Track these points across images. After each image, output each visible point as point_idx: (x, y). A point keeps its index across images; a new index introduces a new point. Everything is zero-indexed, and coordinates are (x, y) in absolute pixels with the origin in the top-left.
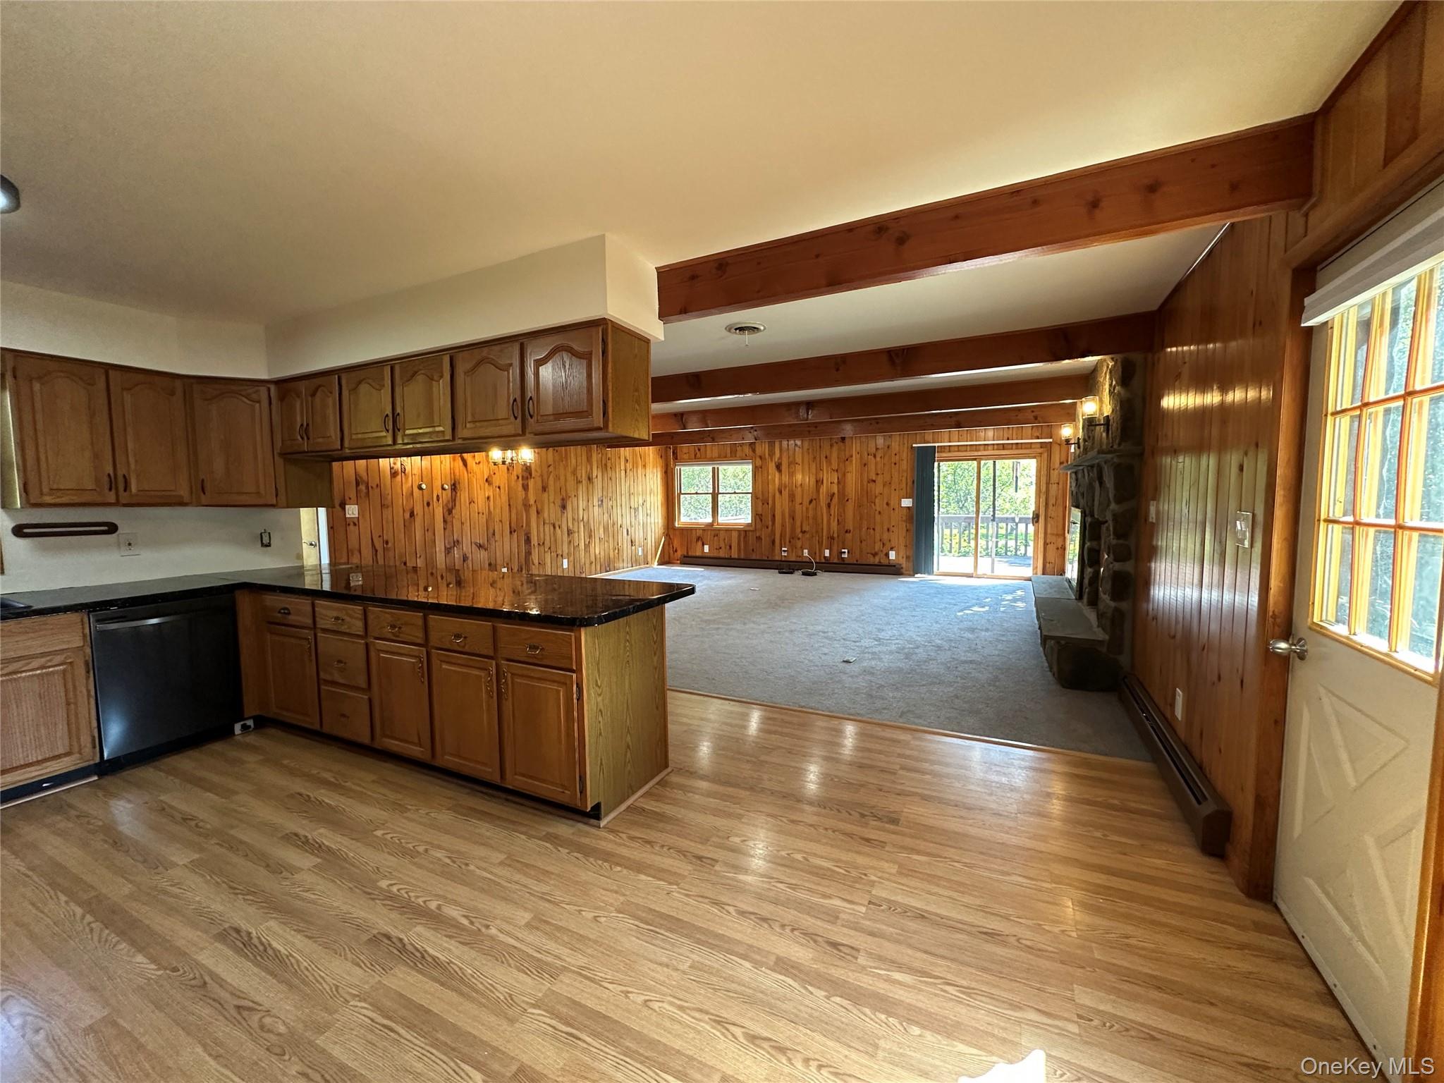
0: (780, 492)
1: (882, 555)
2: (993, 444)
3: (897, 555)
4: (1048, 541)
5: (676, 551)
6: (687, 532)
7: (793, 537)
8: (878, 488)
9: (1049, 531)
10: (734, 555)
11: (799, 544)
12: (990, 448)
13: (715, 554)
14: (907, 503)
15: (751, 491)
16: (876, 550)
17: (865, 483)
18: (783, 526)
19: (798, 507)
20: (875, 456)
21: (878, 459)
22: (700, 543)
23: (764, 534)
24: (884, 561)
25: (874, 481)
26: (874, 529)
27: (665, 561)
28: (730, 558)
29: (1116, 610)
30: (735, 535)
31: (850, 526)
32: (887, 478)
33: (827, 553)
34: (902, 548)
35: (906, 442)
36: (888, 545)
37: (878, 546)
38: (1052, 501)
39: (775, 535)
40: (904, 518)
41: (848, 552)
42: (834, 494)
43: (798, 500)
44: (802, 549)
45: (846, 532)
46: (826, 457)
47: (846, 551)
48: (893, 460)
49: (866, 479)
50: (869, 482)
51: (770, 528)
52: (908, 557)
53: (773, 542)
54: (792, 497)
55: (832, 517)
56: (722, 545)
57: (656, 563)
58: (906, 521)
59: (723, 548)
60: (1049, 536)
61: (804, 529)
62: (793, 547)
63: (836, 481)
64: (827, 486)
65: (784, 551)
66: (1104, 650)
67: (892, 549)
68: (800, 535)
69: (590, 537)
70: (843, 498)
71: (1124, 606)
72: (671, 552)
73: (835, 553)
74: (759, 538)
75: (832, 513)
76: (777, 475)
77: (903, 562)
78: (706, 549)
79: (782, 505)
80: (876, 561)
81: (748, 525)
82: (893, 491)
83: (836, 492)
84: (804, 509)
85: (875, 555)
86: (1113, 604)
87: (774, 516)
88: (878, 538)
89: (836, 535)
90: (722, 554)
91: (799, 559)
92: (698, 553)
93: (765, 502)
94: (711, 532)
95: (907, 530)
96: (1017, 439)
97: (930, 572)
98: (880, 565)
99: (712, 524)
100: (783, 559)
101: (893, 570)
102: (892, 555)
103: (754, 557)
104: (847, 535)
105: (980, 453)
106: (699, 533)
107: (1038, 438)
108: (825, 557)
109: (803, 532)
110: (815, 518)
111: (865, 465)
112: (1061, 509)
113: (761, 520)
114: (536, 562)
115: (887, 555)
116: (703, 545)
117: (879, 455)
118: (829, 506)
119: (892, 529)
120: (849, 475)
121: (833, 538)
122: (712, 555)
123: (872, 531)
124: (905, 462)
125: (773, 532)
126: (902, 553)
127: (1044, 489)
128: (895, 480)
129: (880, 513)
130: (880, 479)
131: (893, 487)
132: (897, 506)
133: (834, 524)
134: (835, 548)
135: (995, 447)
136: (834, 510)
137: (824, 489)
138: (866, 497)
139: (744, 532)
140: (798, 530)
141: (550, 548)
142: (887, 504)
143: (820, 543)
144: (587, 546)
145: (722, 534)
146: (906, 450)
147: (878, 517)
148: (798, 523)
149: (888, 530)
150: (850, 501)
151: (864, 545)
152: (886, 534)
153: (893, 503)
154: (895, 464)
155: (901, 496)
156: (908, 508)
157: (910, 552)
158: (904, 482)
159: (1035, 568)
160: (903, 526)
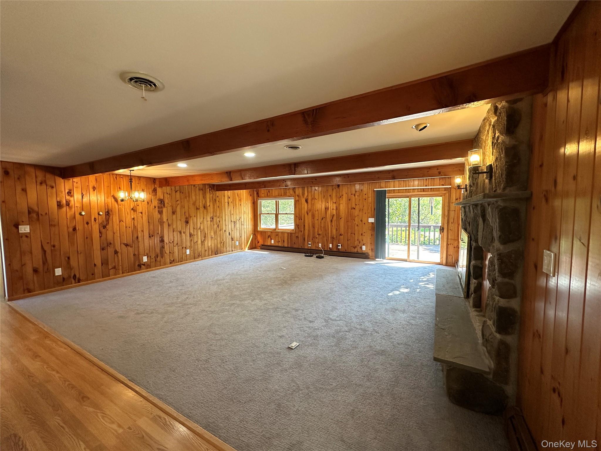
0: (308, 214)
1: (359, 248)
2: (418, 189)
3: (366, 248)
4: (449, 243)
5: (259, 242)
6: (264, 233)
7: (314, 237)
8: (356, 212)
9: (450, 237)
10: (286, 245)
11: (317, 241)
12: (416, 191)
13: (277, 244)
14: (371, 220)
15: (293, 213)
16: (356, 244)
17: (350, 209)
18: (309, 231)
19: (316, 221)
20: (355, 195)
21: (356, 197)
22: (270, 239)
23: (300, 235)
24: (360, 251)
25: (355, 209)
26: (354, 234)
27: (252, 248)
28: (284, 247)
29: (502, 343)
30: (286, 235)
31: (342, 232)
32: (361, 207)
33: (331, 246)
34: (369, 245)
35: (371, 188)
36: (362, 243)
37: (356, 243)
38: (451, 220)
39: (305, 236)
40: (370, 228)
41: (341, 246)
43: (316, 218)
44: (318, 243)
45: (340, 235)
46: (330, 196)
47: (340, 245)
48: (364, 198)
49: (350, 207)
50: (352, 209)
51: (303, 232)
52: (372, 250)
53: (304, 240)
54: (313, 216)
55: (333, 227)
56: (280, 240)
57: (247, 249)
58: (371, 230)
59: (280, 242)
60: (449, 240)
61: (319, 233)
62: (314, 242)
63: (335, 208)
64: (330, 210)
65: (310, 244)
66: (491, 377)
67: (364, 245)
68: (317, 236)
69: (205, 237)
70: (339, 217)
71: (510, 339)
72: (256, 242)
73: (335, 246)
74: (297, 237)
75: (333, 225)
76: (306, 204)
77: (370, 252)
78: (273, 242)
79: (308, 220)
80: (356, 250)
81: (293, 230)
82: (364, 214)
83: (335, 214)
84: (319, 223)
85: (355, 247)
86: (498, 336)
87: (304, 226)
88: (356, 239)
89: (335, 237)
90: (280, 245)
91: (317, 249)
92: (269, 244)
93: (300, 219)
94: (275, 233)
95: (372, 235)
96: (431, 186)
97: (384, 258)
98: (357, 253)
99: (275, 229)
100: (309, 248)
101: (364, 256)
102: (364, 248)
103: (295, 247)
104: (341, 236)
105: (410, 194)
106: (269, 234)
107: (443, 185)
108: (330, 248)
109: (319, 235)
110: (324, 227)
111: (350, 200)
112: (457, 225)
113: (298, 228)
114: (168, 252)
115: (361, 248)
116: (271, 239)
117: (357, 194)
118: (331, 221)
119: (364, 234)
120: (341, 206)
121: (333, 238)
122: (275, 245)
123: (353, 235)
124: (370, 198)
125: (304, 234)
126: (369, 247)
127: (446, 214)
128: (365, 207)
129: (357, 225)
130: (357, 208)
131: (364, 212)
133: (334, 231)
134: (335, 243)
135: (419, 190)
136: (334, 223)
137: (329, 212)
138: (350, 217)
139: (290, 234)
140: (316, 234)
141: (177, 244)
142: (361, 221)
143: (327, 241)
144: (203, 242)
145: (280, 234)
146: (371, 192)
147: (356, 227)
148: (316, 230)
149: (362, 234)
150: (342, 218)
151: (349, 242)
152: (361, 237)
153: (364, 220)
154: (365, 199)
155: (368, 216)
156: (372, 223)
157: (373, 247)
158: (370, 209)
159: (441, 258)
160: (369, 233)
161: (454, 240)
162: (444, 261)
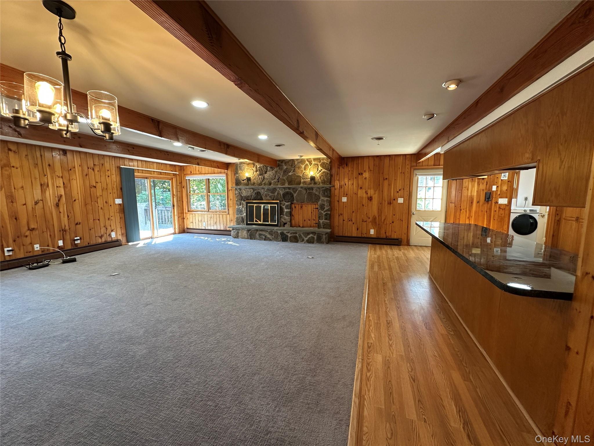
1: (106, 236)
2: (157, 172)
3: (116, 234)
4: (179, 216)
7: (18, 237)
8: (99, 192)
11: (27, 241)
14: (118, 201)
16: (102, 233)
17: (88, 188)
20: (93, 170)
21: (96, 172)
24: (109, 239)
25: (95, 187)
26: (99, 220)
31: (79, 219)
32: (104, 185)
33: (61, 243)
34: (119, 230)
35: (114, 163)
36: (109, 229)
37: (103, 231)
40: (118, 211)
41: (81, 239)
42: (61, 196)
44: (31, 244)
45: (77, 224)
46: (49, 165)
47: (78, 238)
48: (107, 174)
49: (88, 185)
50: (90, 187)
52: (123, 234)
55: (62, 215)
58: (119, 213)
61: (32, 227)
62: (18, 245)
63: (62, 185)
64: (54, 189)
65: (8, 251)
67: (112, 231)
68: (27, 233)
70: (70, 200)
73: (69, 242)
75: (61, 210)
77: (120, 237)
80: (103, 240)
82: (109, 194)
83: (63, 194)
84: (30, 210)
85: (101, 237)
88: (102, 225)
89: (67, 228)
91: (30, 255)
95: (120, 218)
97: (139, 240)
98: (106, 242)
100: (5, 259)
101: (115, 244)
102: (113, 235)
104: (78, 226)
107: (172, 171)
108: (58, 247)
109: (31, 230)
110: (43, 216)
111: (86, 175)
112: (182, 202)
115: (110, 235)
117: (96, 169)
118: (57, 205)
119: (111, 218)
120: (74, 183)
121: (64, 231)
123: (97, 221)
124: (115, 176)
126: (119, 232)
128: (110, 187)
129: (101, 208)
130: (99, 185)
131: (109, 191)
132: (112, 204)
133: (65, 221)
134: (68, 237)
136: (63, 208)
137: (49, 193)
138: (90, 198)
140: (24, 229)
142: (106, 202)
146: (114, 169)
147: (100, 211)
148: (24, 223)
149: (109, 219)
150: (77, 201)
151: (92, 231)
152: (107, 222)
153: (110, 201)
154: (108, 176)
155: (114, 197)
156: (120, 204)
157: (124, 231)
158: (115, 188)
159: (175, 229)
160: (118, 216)
161: (181, 213)
162: (177, 231)
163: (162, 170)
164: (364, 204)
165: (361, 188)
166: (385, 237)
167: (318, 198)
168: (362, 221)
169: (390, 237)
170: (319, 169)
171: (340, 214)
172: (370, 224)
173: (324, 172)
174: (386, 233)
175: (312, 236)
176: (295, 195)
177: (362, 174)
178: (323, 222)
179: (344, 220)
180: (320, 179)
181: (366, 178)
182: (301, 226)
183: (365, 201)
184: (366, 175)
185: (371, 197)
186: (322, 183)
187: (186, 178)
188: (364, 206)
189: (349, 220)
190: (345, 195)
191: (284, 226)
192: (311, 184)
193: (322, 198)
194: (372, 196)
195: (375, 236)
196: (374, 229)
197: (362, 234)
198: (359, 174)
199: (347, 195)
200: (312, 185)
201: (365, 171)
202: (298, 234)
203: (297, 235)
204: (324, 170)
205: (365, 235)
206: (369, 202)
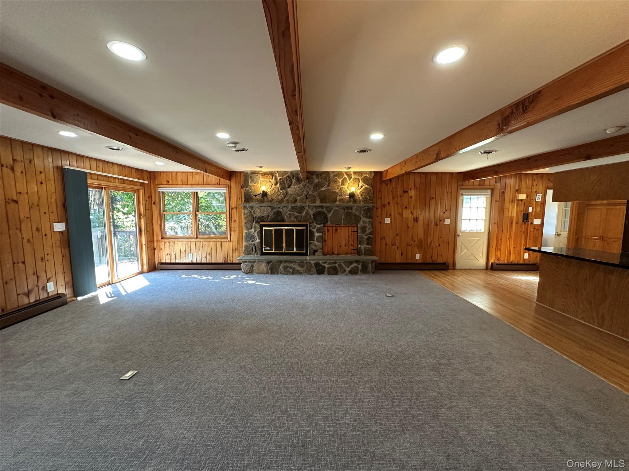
1: (38, 291)
3: (56, 285)
8: (24, 211)
14: (60, 227)
16: (30, 287)
20: (12, 169)
21: (18, 174)
24: (43, 296)
25: (16, 202)
26: (23, 263)
32: (33, 199)
34: (60, 277)
37: (32, 281)
38: (147, 221)
40: (58, 243)
48: (39, 179)
50: (7, 203)
52: (67, 284)
58: (60, 247)
67: (48, 280)
77: (62, 290)
82: (42, 214)
85: (28, 294)
88: (30, 272)
95: (63, 256)
98: (38, 303)
101: (54, 303)
102: (51, 287)
105: (110, 184)
112: (151, 225)
115: (45, 288)
117: (18, 169)
119: (47, 257)
123: (21, 265)
124: (52, 182)
126: (61, 281)
127: (144, 213)
128: (43, 201)
129: (29, 241)
130: (23, 199)
131: (43, 211)
132: (48, 232)
142: (37, 230)
146: (51, 170)
147: (27, 246)
149: (42, 259)
151: (11, 285)
152: (40, 265)
153: (45, 228)
154: (42, 183)
155: (52, 220)
156: (61, 232)
157: (68, 278)
158: (54, 205)
159: (142, 265)
160: (58, 252)
161: (151, 241)
162: (145, 268)
163: (126, 176)
164: (409, 226)
165: (406, 208)
166: (431, 261)
167: (358, 219)
168: (407, 245)
169: (436, 261)
170: (361, 185)
171: (382, 238)
172: (416, 248)
173: (366, 188)
174: (432, 257)
175: (356, 265)
176: (329, 215)
177: (407, 192)
178: (364, 247)
179: (386, 245)
180: (361, 196)
181: (411, 197)
182: (336, 253)
183: (410, 223)
184: (412, 193)
185: (417, 218)
186: (363, 201)
187: (159, 191)
188: (410, 228)
189: (392, 244)
190: (388, 216)
191: (314, 255)
192: (349, 202)
193: (363, 219)
194: (417, 216)
195: (420, 262)
196: (420, 253)
197: (406, 259)
198: (404, 192)
199: (390, 215)
200: (351, 204)
201: (410, 189)
202: (338, 263)
203: (337, 265)
204: (366, 186)
205: (410, 261)
206: (415, 223)
